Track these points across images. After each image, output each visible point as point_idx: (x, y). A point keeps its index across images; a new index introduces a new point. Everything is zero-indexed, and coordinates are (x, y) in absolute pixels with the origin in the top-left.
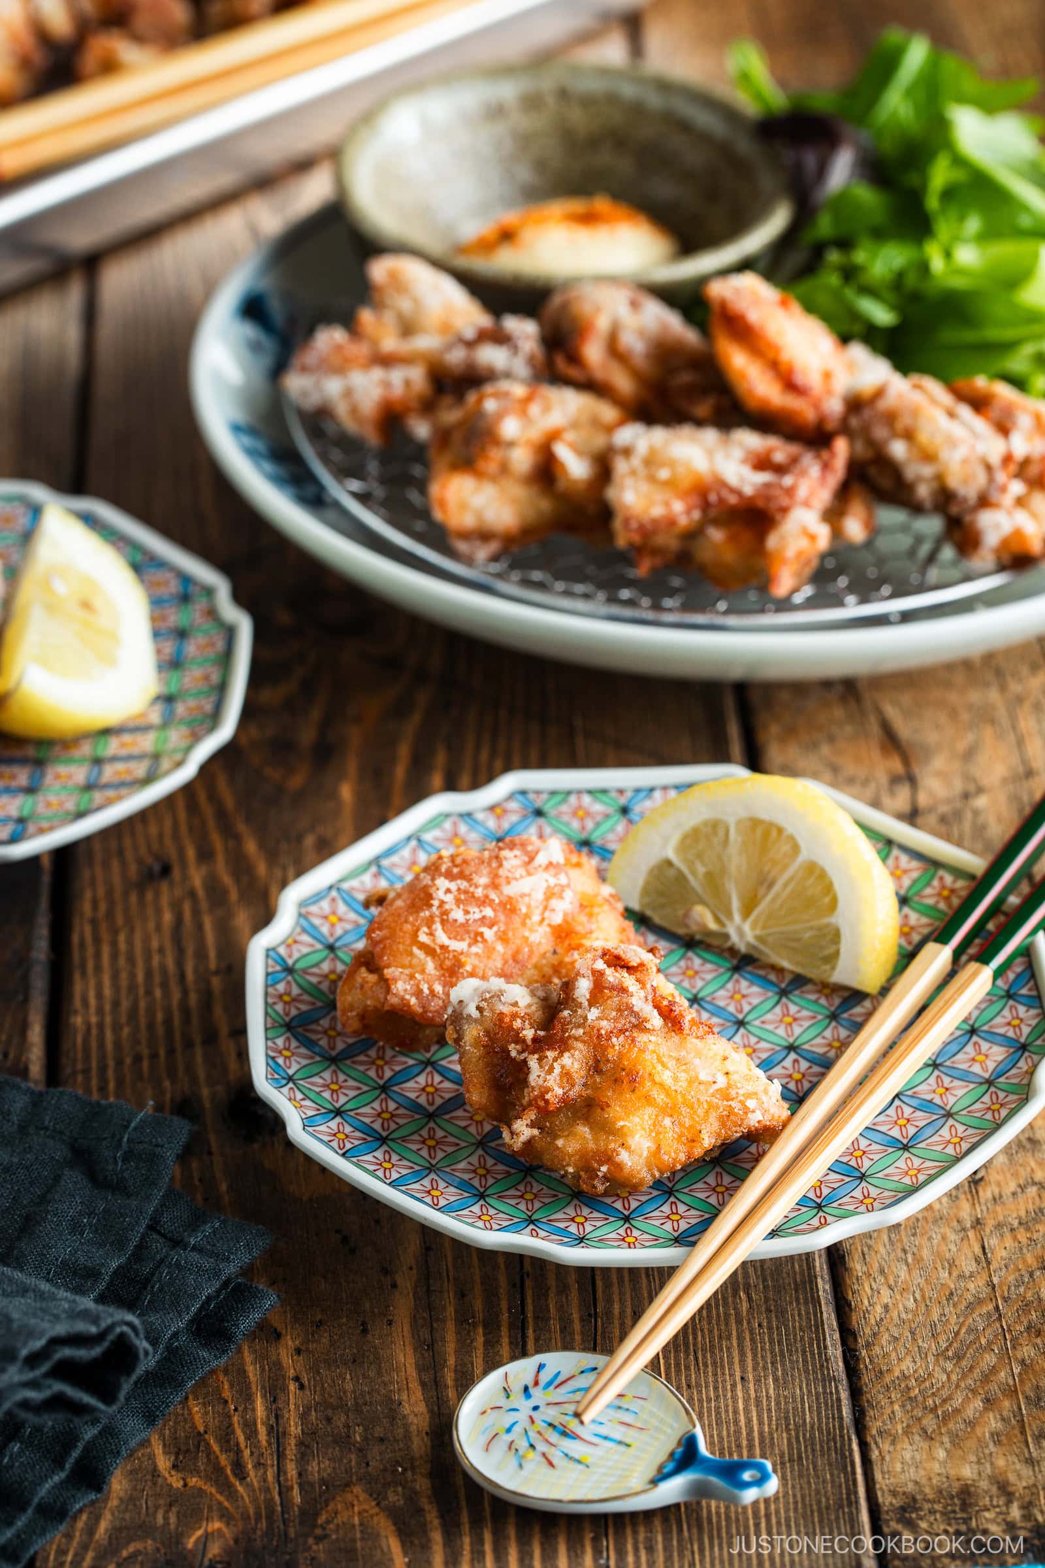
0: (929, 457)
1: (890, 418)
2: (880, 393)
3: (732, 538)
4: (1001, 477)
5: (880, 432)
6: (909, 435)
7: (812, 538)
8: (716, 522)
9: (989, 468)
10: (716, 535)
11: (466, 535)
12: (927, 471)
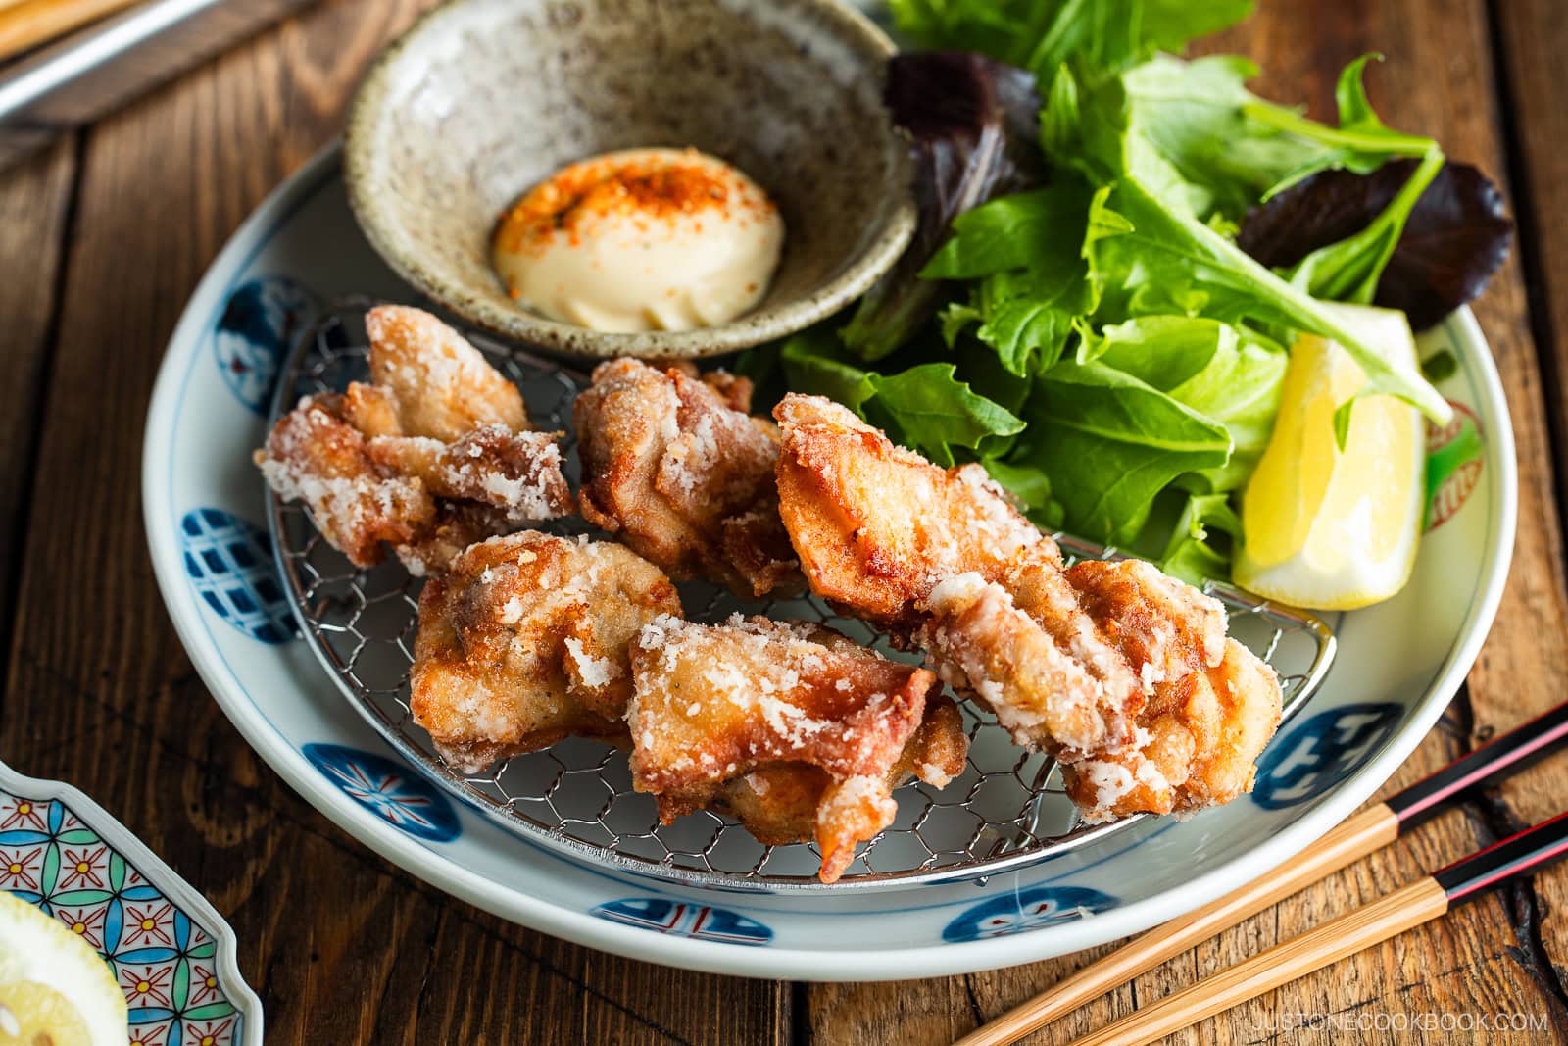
0: (1030, 704)
1: (986, 648)
2: (975, 610)
3: (777, 794)
4: (1122, 725)
5: (972, 666)
6: (1007, 675)
7: (874, 815)
8: (757, 771)
9: (1108, 714)
10: (757, 787)
11: (453, 744)
12: (1029, 720)
